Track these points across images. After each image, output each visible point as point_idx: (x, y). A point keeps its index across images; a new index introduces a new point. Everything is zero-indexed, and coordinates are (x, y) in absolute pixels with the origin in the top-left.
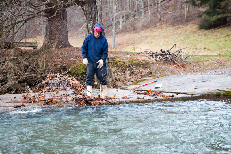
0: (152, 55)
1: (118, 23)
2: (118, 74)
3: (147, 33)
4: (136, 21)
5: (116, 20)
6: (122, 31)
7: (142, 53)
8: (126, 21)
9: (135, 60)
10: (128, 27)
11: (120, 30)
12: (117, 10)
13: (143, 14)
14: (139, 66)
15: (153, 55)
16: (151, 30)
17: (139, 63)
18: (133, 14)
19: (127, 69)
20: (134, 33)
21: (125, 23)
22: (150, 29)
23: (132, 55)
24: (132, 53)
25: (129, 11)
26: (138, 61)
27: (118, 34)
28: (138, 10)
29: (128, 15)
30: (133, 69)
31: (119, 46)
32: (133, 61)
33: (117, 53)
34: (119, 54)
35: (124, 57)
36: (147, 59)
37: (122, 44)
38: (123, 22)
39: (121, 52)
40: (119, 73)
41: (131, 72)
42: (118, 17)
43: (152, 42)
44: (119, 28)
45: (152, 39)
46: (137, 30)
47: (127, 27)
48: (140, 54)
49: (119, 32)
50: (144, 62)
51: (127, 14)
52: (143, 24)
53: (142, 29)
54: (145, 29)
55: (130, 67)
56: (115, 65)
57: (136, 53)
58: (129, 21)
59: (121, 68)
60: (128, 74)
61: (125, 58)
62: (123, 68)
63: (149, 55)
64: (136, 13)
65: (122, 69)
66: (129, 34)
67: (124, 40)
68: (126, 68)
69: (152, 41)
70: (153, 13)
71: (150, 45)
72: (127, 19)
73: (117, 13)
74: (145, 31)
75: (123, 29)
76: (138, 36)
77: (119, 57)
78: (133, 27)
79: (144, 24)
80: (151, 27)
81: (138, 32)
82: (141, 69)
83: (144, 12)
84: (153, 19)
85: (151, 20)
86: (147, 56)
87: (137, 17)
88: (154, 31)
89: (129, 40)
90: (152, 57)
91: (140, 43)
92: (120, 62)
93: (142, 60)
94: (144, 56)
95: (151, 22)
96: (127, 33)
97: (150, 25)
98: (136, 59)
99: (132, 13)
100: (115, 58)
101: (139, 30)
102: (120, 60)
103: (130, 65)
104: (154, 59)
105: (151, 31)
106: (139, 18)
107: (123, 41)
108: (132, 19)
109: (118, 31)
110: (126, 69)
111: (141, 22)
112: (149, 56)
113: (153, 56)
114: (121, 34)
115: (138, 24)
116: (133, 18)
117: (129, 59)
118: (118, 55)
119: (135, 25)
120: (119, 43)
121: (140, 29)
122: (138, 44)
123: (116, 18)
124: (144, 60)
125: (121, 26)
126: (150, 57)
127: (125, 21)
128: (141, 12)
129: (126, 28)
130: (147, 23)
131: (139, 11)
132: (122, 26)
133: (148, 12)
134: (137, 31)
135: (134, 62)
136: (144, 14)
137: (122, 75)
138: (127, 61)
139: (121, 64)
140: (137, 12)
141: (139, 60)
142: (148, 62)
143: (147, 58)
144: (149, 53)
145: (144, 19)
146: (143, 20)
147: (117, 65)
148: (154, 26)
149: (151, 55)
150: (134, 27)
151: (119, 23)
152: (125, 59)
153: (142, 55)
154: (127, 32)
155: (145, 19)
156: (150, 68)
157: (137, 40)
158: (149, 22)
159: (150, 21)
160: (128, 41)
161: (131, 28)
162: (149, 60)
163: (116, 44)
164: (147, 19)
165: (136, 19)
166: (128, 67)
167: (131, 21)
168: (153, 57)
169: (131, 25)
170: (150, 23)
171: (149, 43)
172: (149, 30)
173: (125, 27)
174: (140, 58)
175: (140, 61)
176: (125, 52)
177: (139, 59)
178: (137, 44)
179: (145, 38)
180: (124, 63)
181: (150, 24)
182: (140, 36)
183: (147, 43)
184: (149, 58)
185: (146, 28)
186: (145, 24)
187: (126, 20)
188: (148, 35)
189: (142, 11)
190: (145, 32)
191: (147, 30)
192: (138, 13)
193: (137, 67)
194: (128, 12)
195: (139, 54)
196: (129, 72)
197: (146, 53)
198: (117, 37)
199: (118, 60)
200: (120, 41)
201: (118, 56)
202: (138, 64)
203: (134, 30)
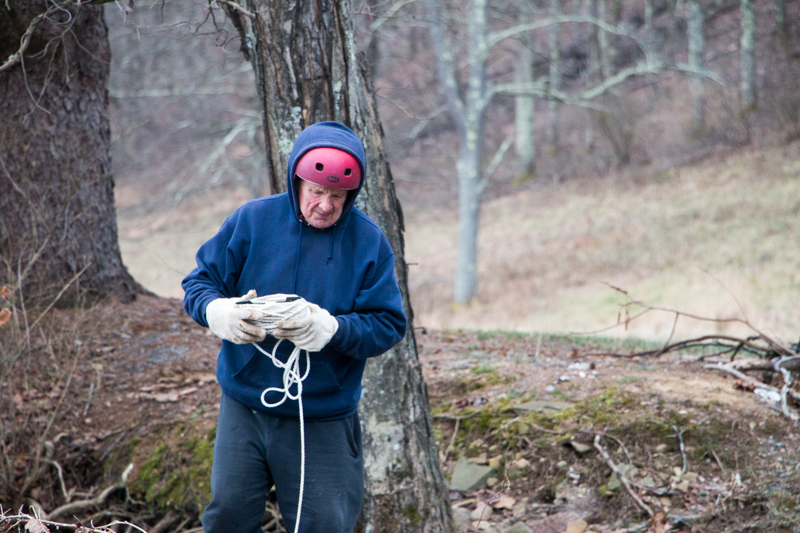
0: (763, 362)
1: (501, 110)
2: (496, 511)
3: (728, 188)
4: (642, 96)
5: (483, 89)
6: (531, 169)
7: (683, 345)
8: (562, 95)
9: (630, 403)
10: (582, 139)
11: (515, 163)
12: (495, 9)
13: (695, 42)
14: (661, 447)
15: (776, 363)
16: (762, 160)
17: (659, 429)
18: (615, 40)
19: (573, 473)
20: (622, 187)
21: (557, 109)
22: (748, 156)
23: (609, 360)
24: (605, 346)
25: (585, 17)
26: (652, 412)
27: (498, 196)
28: (659, 11)
29: (582, 50)
30: (616, 469)
31: (511, 285)
32: (616, 405)
33: (489, 343)
34: (504, 351)
35: (542, 376)
36: (722, 398)
37: (529, 274)
38: (539, 103)
39: (520, 337)
40: (506, 502)
41: (598, 493)
42: (498, 66)
43: (766, 258)
44: (512, 148)
45: (771, 232)
46: (646, 162)
47: (574, 138)
48: (673, 355)
49: (508, 181)
50: (704, 418)
51: (568, 42)
52: (692, 114)
53: (687, 158)
54: (708, 156)
55: (592, 452)
56: (478, 442)
57: (639, 343)
58: (589, 94)
59: (523, 463)
60: (579, 508)
61: (551, 389)
62: (534, 460)
63: (744, 360)
64: (645, 36)
65: (526, 472)
66: (583, 190)
67: (544, 243)
68: (562, 464)
69: (769, 245)
70: (774, 34)
71: (753, 281)
72: (570, 79)
73: (494, 37)
74: (711, 170)
75: (538, 153)
76: (654, 207)
77: (508, 381)
78: (619, 139)
79: (703, 121)
80: (756, 142)
81: (659, 178)
82: (678, 470)
83: (709, 21)
84: (775, 79)
85: (759, 83)
86: (728, 367)
87: (649, 66)
88: (786, 169)
89: (589, 239)
90: (768, 380)
91: (670, 264)
92: (512, 412)
93: (687, 404)
94: (703, 370)
95: (762, 104)
96: (573, 185)
97: (748, 126)
98: (635, 390)
99: (609, 35)
100: (478, 387)
101: (666, 163)
102: (517, 404)
103: (591, 442)
104: (784, 397)
105: (760, 168)
106: (666, 68)
107: (539, 249)
108: (611, 81)
109: (503, 173)
110: (560, 473)
111: (679, 102)
112: (743, 370)
113: (772, 369)
114: (523, 196)
115: (654, 119)
116: (615, 73)
117: (583, 395)
118: (503, 365)
119: (632, 124)
120: (505, 266)
121: (671, 154)
122: (655, 268)
123: (490, 70)
124: (705, 401)
125: (521, 135)
126: (749, 380)
127: (554, 92)
128: (681, 26)
129: (561, 149)
130: (725, 107)
131: (666, 20)
132: (533, 133)
133: (737, 27)
134: (649, 171)
135: (627, 417)
136: (707, 38)
137: (530, 515)
138: (565, 406)
139: (524, 429)
140: (647, 27)
141: (661, 403)
142: (735, 417)
143: (728, 386)
144: (738, 349)
145: (705, 80)
146: (696, 89)
147: (490, 441)
148: (784, 135)
149: (757, 362)
150: (628, 138)
151: (512, 111)
152: (556, 393)
153: (687, 364)
154: (575, 175)
155: (715, 75)
156: (749, 469)
157: (645, 238)
158: (746, 102)
159: (754, 90)
160: (577, 246)
161: (606, 148)
162: (745, 402)
163: (482, 268)
164: (726, 76)
165: (643, 76)
166: (580, 455)
167: (606, 93)
168: (769, 377)
169: (602, 122)
170: (754, 107)
171: (741, 265)
172: (739, 166)
173: (556, 139)
174: (670, 386)
175: (668, 407)
176: (553, 338)
177: (666, 396)
178: (644, 272)
179: (712, 227)
180: (549, 423)
181: (752, 117)
182: (671, 211)
183: (730, 262)
184: (740, 387)
185: (720, 147)
186: (714, 119)
187: (563, 87)
188: (732, 200)
189: (688, 14)
190: (714, 176)
191: (730, 161)
192: (661, 31)
193: (643, 453)
194: (582, 25)
195: (663, 358)
196: (583, 493)
197: (717, 350)
198: (497, 215)
199: (496, 397)
200: (519, 249)
201: (501, 373)
202: (656, 433)
203: (625, 160)
